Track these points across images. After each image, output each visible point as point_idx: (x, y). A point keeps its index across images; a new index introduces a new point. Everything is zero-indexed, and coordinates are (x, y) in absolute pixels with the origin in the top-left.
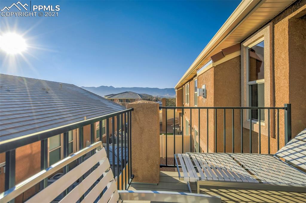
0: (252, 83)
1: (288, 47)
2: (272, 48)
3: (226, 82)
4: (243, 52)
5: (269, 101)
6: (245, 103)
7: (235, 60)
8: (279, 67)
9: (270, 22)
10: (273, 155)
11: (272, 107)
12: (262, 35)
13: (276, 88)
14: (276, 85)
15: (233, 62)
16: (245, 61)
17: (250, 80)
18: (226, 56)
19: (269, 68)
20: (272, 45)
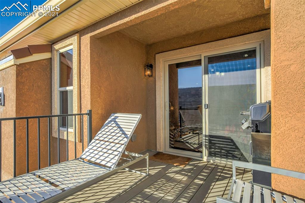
0: (63, 89)
1: (89, 60)
2: (79, 57)
3: (33, 86)
4: (54, 55)
5: (77, 107)
6: (56, 111)
7: (46, 62)
8: (84, 76)
9: (77, 33)
10: (78, 159)
11: (79, 113)
12: (71, 42)
13: (82, 95)
14: (82, 93)
15: (42, 64)
16: (56, 65)
17: (61, 86)
18: (34, 55)
19: (77, 76)
20: (79, 55)
